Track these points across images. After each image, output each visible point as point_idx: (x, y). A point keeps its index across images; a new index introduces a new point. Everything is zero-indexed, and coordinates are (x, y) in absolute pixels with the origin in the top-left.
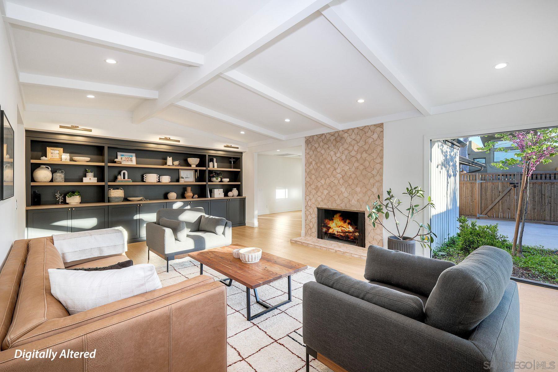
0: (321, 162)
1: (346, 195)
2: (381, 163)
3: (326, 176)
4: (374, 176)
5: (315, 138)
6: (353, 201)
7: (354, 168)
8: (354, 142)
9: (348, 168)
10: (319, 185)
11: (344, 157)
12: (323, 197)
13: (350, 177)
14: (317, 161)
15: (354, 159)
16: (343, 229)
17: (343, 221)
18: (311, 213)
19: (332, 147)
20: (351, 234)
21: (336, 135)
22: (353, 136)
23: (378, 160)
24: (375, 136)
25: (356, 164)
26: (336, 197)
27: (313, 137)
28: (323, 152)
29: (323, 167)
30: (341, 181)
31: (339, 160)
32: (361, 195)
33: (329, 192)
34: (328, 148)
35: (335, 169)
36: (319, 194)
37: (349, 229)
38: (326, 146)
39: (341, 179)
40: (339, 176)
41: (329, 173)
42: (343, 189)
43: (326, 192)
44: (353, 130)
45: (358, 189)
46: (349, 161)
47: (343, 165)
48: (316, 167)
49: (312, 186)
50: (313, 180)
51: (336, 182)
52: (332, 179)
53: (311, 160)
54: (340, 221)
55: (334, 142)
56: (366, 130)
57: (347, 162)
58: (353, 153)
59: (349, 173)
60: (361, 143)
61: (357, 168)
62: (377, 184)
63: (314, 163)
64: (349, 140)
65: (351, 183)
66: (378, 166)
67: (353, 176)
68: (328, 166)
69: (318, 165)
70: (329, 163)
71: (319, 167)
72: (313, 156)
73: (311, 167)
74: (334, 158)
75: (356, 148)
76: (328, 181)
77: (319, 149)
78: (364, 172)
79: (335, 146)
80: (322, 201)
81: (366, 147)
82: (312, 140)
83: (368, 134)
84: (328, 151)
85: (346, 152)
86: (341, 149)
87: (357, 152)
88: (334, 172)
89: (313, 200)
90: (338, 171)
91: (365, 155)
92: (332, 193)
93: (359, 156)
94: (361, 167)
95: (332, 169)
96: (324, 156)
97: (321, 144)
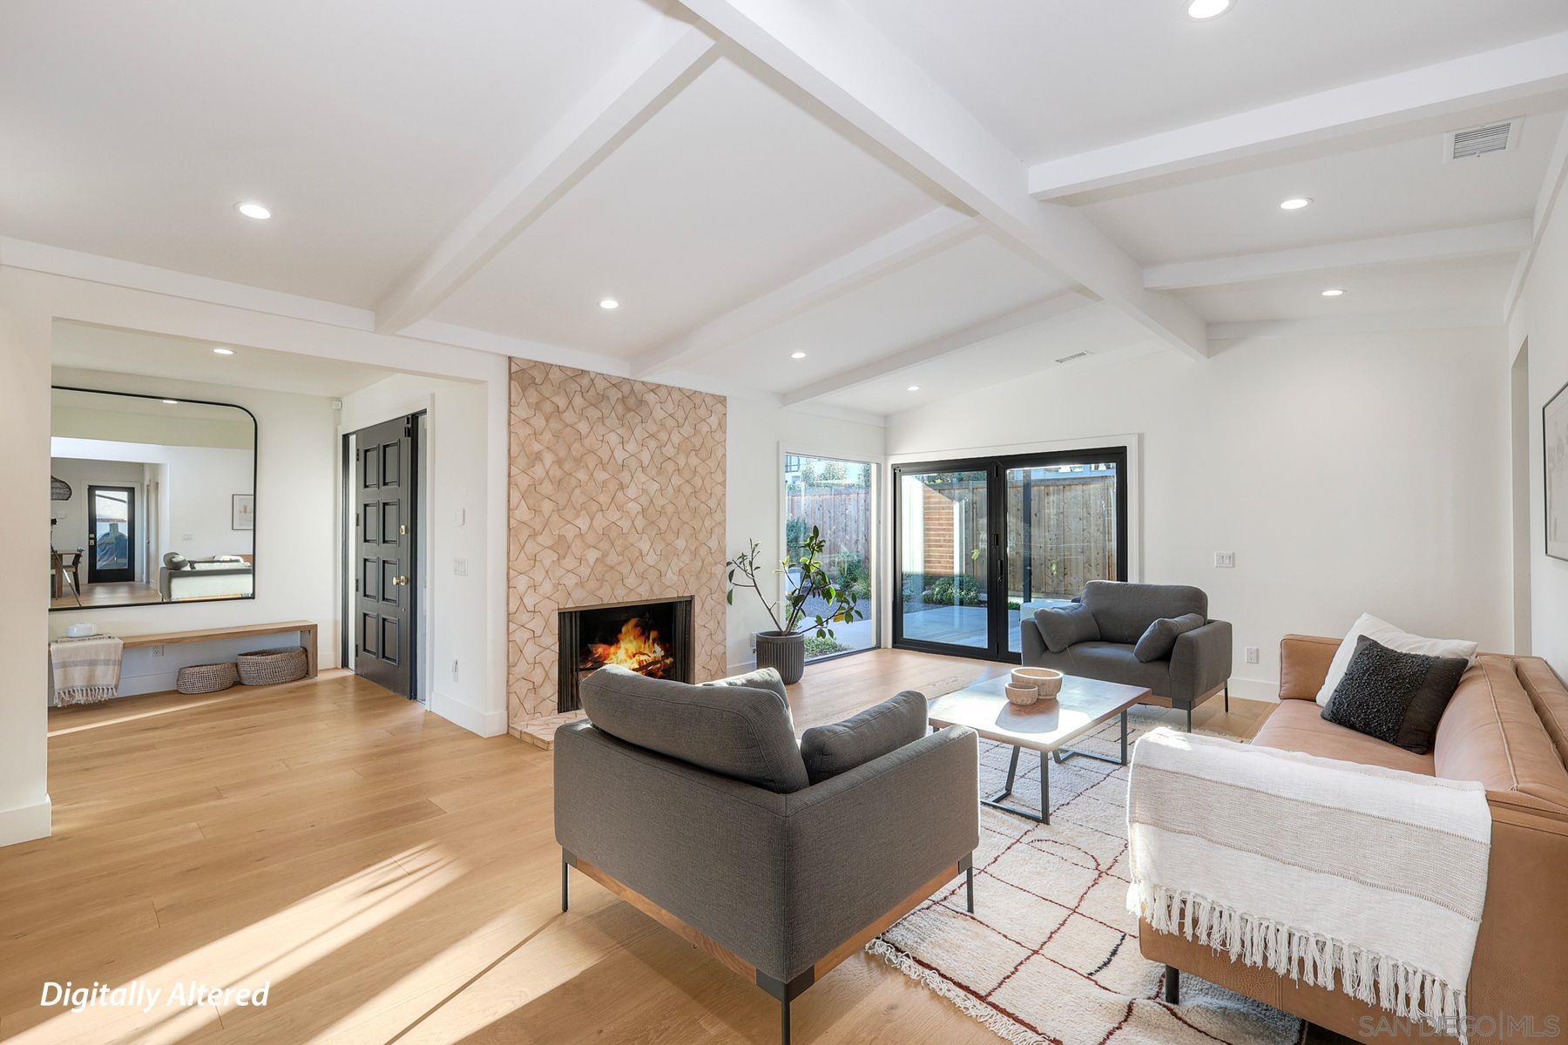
0: (578, 461)
1: (651, 559)
2: (723, 484)
3: (594, 507)
4: (711, 513)
5: (555, 375)
6: (670, 574)
7: (670, 489)
8: (670, 423)
9: (656, 486)
10: (570, 532)
11: (646, 457)
12: (584, 571)
13: (662, 512)
14: (562, 453)
15: (670, 466)
16: (643, 658)
17: (643, 638)
18: (538, 633)
19: (612, 421)
20: (659, 665)
21: (626, 389)
22: (670, 407)
23: (718, 477)
24: (714, 421)
25: (676, 480)
26: (625, 569)
27: (547, 368)
28: (583, 427)
29: (582, 475)
30: (640, 522)
31: (633, 463)
32: (686, 558)
33: (605, 555)
34: (602, 419)
35: (622, 487)
36: (569, 562)
37: (655, 655)
38: (593, 413)
39: (640, 517)
40: (634, 507)
41: (604, 498)
42: (645, 546)
43: (592, 555)
44: (670, 390)
45: (680, 543)
46: (660, 469)
47: (644, 478)
48: (556, 472)
49: (540, 539)
50: (547, 515)
51: (625, 524)
52: (613, 515)
53: (537, 447)
54: (635, 639)
55: (620, 408)
56: (698, 401)
57: (654, 472)
58: (669, 451)
59: (660, 502)
60: (687, 430)
61: (678, 490)
62: (716, 530)
63: (548, 458)
64: (659, 414)
65: (664, 527)
66: (718, 490)
67: (670, 509)
68: (601, 476)
69: (567, 467)
70: (603, 465)
71: (567, 474)
72: (547, 436)
73: (539, 471)
74: (620, 455)
75: (676, 438)
76: (600, 523)
77: (569, 417)
78: (693, 502)
79: (621, 419)
80: (581, 584)
81: (697, 441)
82: (543, 376)
83: (702, 412)
84: (601, 430)
85: (652, 444)
86: (638, 431)
87: (679, 449)
88: (620, 494)
89: (547, 587)
90: (632, 492)
91: (694, 461)
92: (613, 558)
93: (682, 461)
94: (688, 489)
95: (612, 486)
96: (587, 442)
97: (578, 401)
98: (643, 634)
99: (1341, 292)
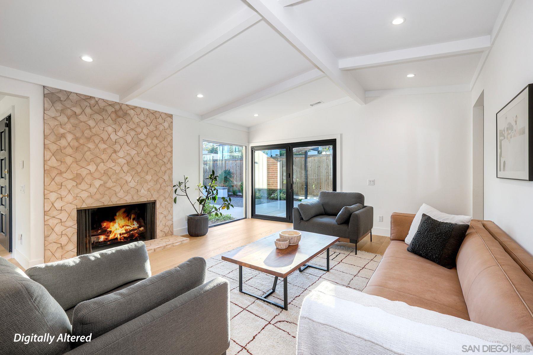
0: (89, 139)
1: (132, 184)
2: (171, 152)
3: (99, 160)
4: (165, 164)
5: (74, 98)
6: (143, 191)
7: (143, 153)
8: (142, 124)
9: (134, 152)
10: (84, 172)
11: (129, 139)
12: (93, 190)
13: (138, 163)
14: (79, 135)
15: (143, 144)
16: (127, 228)
17: (127, 218)
18: (63, 220)
19: (109, 121)
20: (136, 231)
21: (117, 107)
22: (142, 117)
23: (169, 149)
24: (166, 125)
25: (146, 150)
26: (118, 189)
27: (68, 94)
28: (91, 123)
29: (91, 145)
30: (126, 168)
31: (122, 141)
32: (151, 184)
33: (105, 183)
34: (103, 120)
35: (115, 152)
36: (83, 186)
37: (134, 226)
38: (98, 117)
39: (126, 165)
40: (122, 161)
41: (104, 157)
42: (129, 178)
43: (97, 183)
44: (142, 110)
45: (149, 177)
46: (137, 145)
47: (128, 148)
48: (75, 144)
49: (64, 175)
50: (69, 164)
51: (118, 169)
52: (110, 164)
53: (62, 131)
54: (123, 218)
55: (114, 116)
56: (157, 116)
57: (134, 145)
58: (142, 136)
59: (137, 159)
60: (152, 128)
61: (147, 154)
62: (168, 172)
63: (70, 137)
64: (136, 119)
65: (139, 170)
66: (168, 154)
67: (143, 162)
68: (102, 146)
69: (81, 141)
70: (103, 141)
71: (82, 145)
72: (69, 126)
73: (63, 142)
74: (113, 137)
75: (145, 131)
76: (102, 167)
77: (82, 118)
78: (155, 159)
79: (115, 121)
80: (91, 196)
81: (157, 133)
82: (65, 98)
83: (160, 120)
84: (102, 125)
85: (133, 133)
86: (124, 127)
87: (147, 136)
88: (114, 155)
89: (70, 198)
90: (121, 154)
91: (155, 141)
92: (110, 184)
93: (149, 141)
94: (152, 154)
95: (110, 151)
96: (94, 130)
97: (88, 111)
98: (127, 216)
99: (413, 76)
